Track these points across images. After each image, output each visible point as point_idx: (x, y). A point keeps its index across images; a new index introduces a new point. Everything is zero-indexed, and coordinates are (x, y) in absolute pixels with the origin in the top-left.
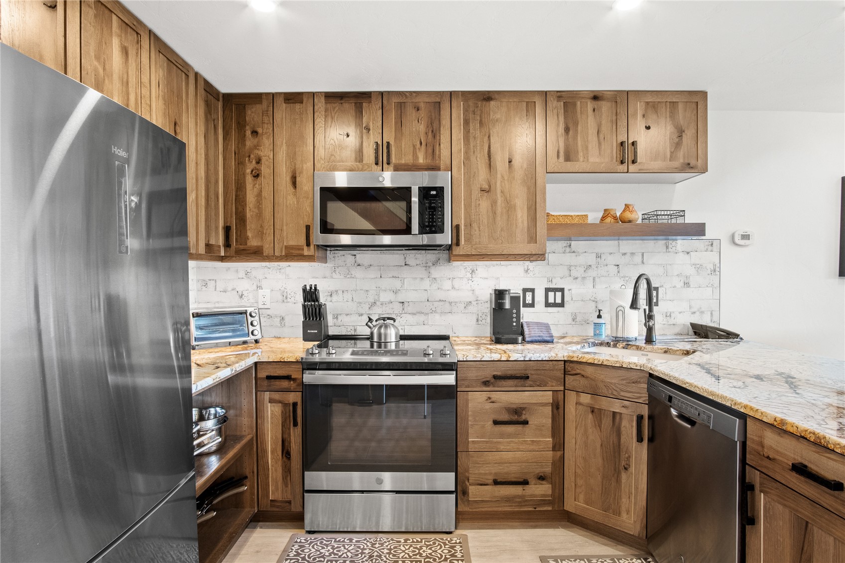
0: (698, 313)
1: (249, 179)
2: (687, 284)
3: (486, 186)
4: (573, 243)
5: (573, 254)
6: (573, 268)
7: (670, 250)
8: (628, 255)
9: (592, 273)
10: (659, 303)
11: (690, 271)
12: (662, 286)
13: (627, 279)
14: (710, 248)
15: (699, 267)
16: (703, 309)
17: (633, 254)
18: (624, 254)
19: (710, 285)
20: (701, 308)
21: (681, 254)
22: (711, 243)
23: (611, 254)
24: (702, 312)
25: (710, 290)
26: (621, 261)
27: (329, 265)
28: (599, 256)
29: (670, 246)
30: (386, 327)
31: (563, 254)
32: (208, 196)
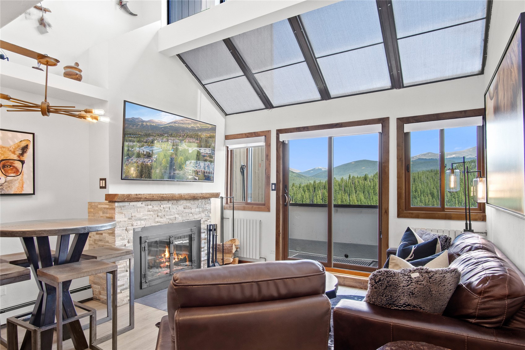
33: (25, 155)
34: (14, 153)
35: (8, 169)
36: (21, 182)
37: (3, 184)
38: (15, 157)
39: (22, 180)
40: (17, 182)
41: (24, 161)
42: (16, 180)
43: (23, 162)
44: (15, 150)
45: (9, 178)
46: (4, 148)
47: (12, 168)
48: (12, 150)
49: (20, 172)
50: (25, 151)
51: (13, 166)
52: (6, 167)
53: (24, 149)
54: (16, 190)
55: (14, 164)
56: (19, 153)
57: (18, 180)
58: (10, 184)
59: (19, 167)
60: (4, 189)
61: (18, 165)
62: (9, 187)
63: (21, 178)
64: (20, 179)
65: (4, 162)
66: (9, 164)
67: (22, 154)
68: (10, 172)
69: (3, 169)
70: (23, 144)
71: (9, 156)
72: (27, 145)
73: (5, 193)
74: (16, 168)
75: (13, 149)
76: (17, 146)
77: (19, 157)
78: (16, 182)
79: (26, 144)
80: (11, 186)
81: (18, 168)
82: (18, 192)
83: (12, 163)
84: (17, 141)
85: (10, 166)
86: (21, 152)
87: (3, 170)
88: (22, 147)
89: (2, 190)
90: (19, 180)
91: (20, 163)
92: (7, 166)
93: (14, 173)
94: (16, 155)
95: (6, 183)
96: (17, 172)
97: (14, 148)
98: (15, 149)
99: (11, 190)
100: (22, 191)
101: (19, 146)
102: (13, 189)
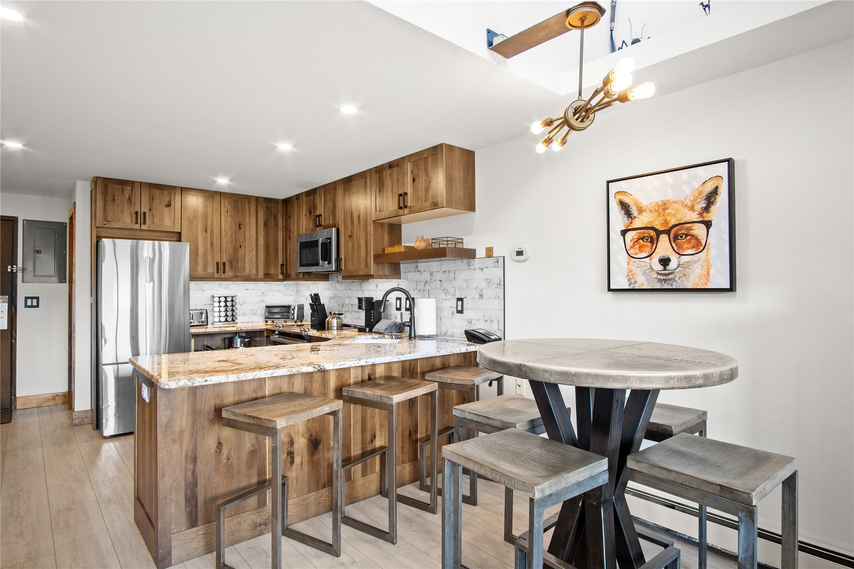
0: (489, 321)
1: (288, 239)
2: (481, 296)
3: (350, 234)
4: (419, 264)
5: (419, 273)
6: (418, 283)
7: (471, 267)
8: (447, 272)
9: (428, 287)
10: (465, 311)
11: (483, 285)
12: (466, 298)
13: (446, 291)
14: (496, 264)
15: (489, 281)
16: (492, 319)
17: (449, 271)
18: (445, 272)
19: (497, 297)
20: (491, 317)
21: (478, 271)
22: (497, 260)
23: (437, 272)
24: (492, 321)
25: (497, 301)
26: (443, 277)
27: (330, 282)
28: (431, 274)
29: (471, 264)
30: (333, 318)
31: (413, 273)
32: (268, 251)
33: (713, 208)
34: (692, 208)
35: (684, 242)
36: (705, 264)
37: (675, 269)
38: (694, 216)
39: (707, 261)
40: (698, 265)
41: (711, 221)
42: (695, 262)
43: (708, 224)
44: (694, 203)
45: (684, 259)
46: (675, 203)
47: (690, 239)
48: (689, 204)
49: (704, 244)
50: (713, 201)
51: (691, 235)
52: (679, 238)
53: (711, 198)
54: (697, 281)
55: (692, 231)
56: (702, 208)
57: (699, 260)
58: (687, 270)
59: (701, 236)
60: (676, 279)
61: (699, 230)
62: (685, 275)
63: (705, 256)
64: (703, 259)
65: (675, 228)
66: (684, 232)
67: (707, 209)
68: (685, 246)
69: (674, 242)
70: (709, 188)
71: (684, 217)
72: (717, 188)
73: (678, 288)
74: (697, 239)
75: (691, 201)
76: (697, 195)
77: (701, 214)
78: (696, 265)
79: (714, 187)
80: (687, 274)
81: (699, 237)
82: (700, 284)
83: (690, 229)
84: (697, 185)
85: (687, 235)
86: (704, 205)
87: (674, 245)
88: (706, 193)
89: (673, 282)
90: (701, 262)
91: (703, 226)
92: (682, 237)
93: (694, 247)
94: (696, 213)
95: (679, 268)
96: (699, 246)
97: (692, 198)
98: (694, 200)
99: (688, 280)
100: (706, 284)
101: (700, 193)
102: (691, 279)
